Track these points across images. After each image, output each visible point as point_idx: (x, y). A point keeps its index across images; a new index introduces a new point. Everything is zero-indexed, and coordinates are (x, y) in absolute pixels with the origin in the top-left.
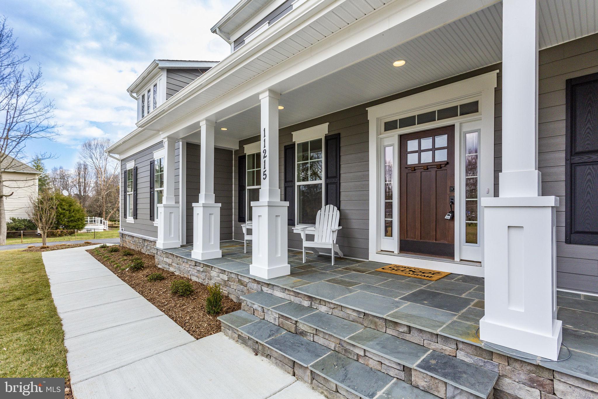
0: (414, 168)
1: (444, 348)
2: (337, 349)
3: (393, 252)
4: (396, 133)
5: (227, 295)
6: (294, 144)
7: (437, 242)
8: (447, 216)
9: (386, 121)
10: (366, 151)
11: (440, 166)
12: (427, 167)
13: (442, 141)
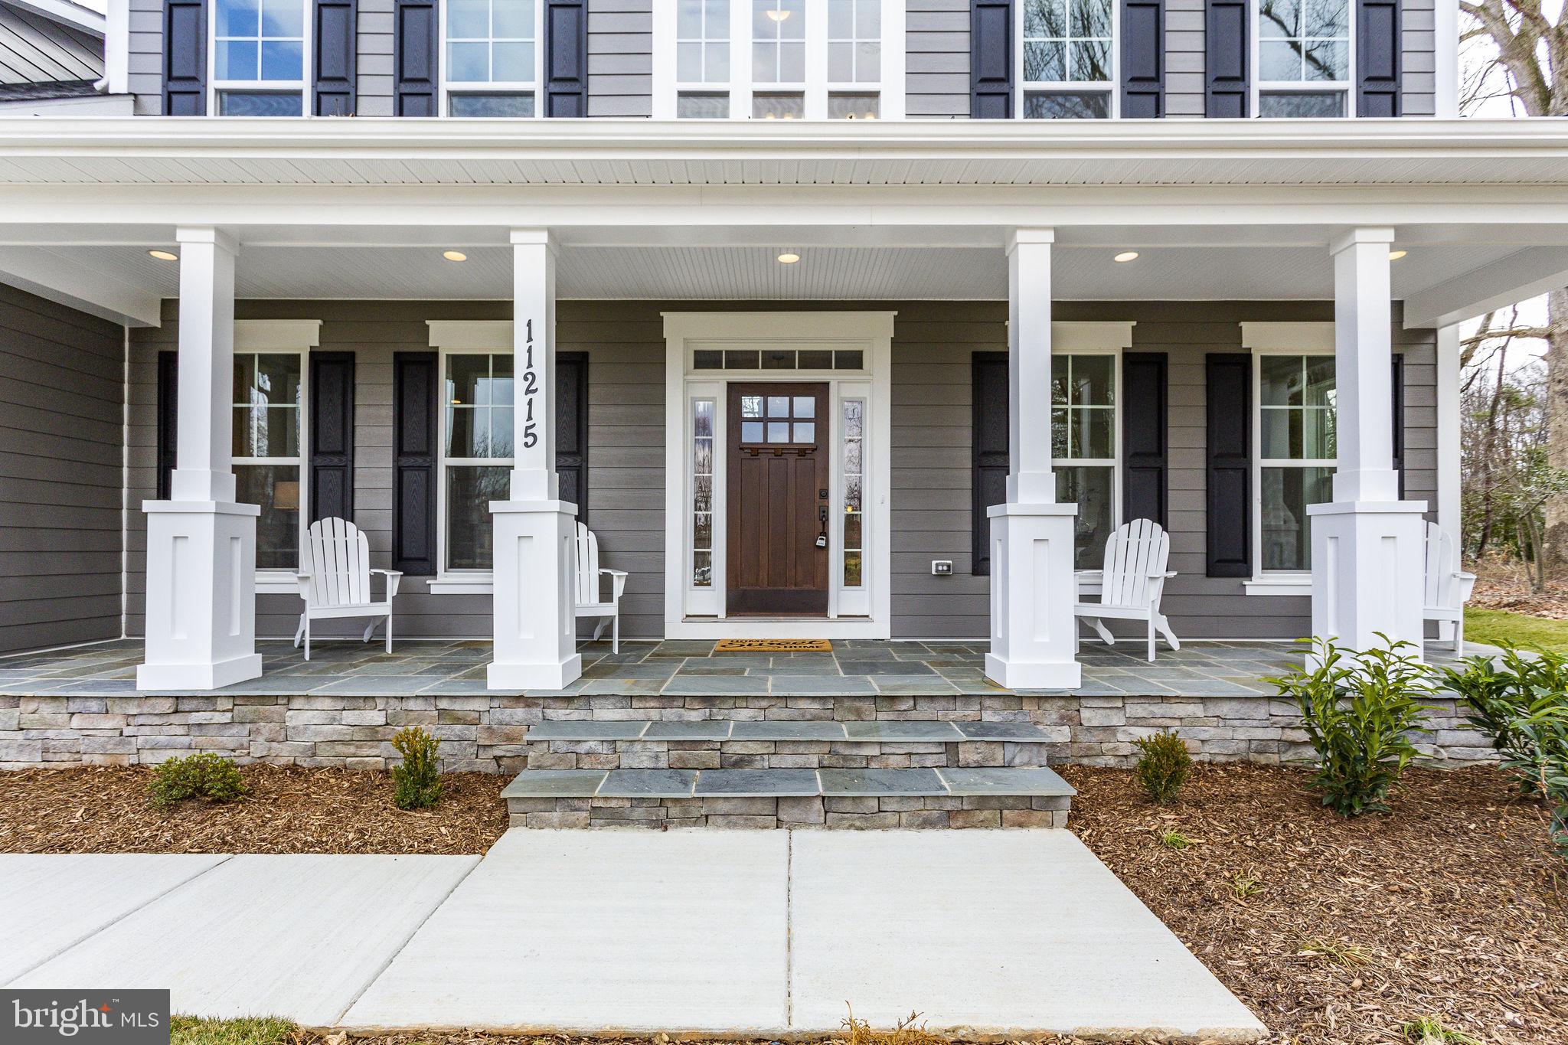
0: (755, 451)
1: (966, 713)
2: (826, 763)
3: (716, 616)
4: (723, 377)
5: (382, 767)
6: (434, 355)
7: (797, 588)
8: (819, 541)
9: (698, 349)
10: (659, 402)
11: (803, 451)
12: (779, 451)
13: (805, 405)
